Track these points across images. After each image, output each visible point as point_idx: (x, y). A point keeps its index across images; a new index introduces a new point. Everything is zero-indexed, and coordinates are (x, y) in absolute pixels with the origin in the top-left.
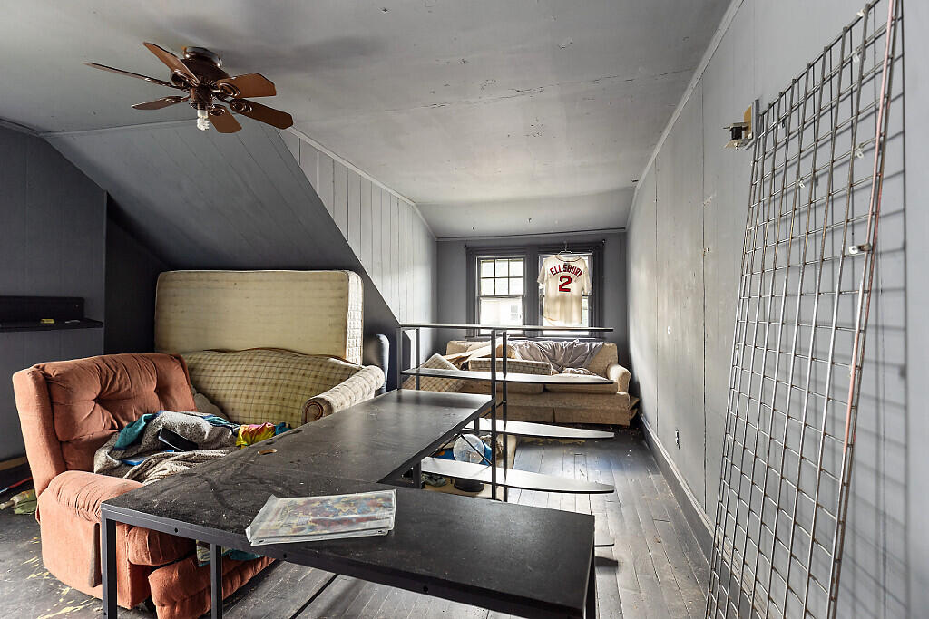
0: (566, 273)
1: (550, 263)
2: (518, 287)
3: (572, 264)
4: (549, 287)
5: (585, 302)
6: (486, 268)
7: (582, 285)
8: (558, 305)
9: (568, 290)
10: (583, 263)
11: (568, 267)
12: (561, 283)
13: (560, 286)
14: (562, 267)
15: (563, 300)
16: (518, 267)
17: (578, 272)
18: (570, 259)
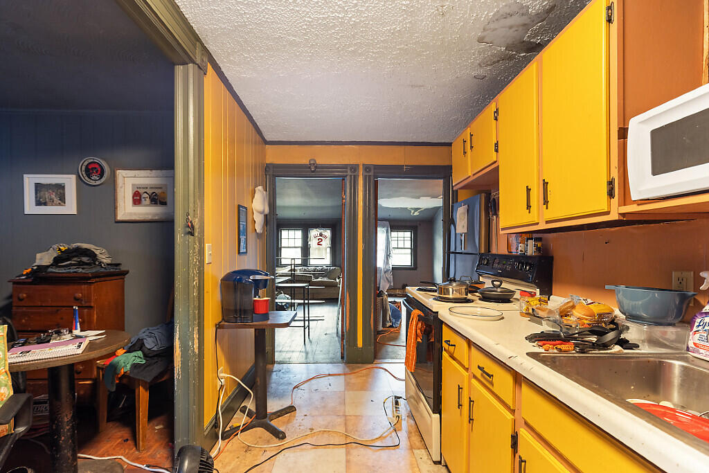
0: (320, 237)
1: (314, 233)
2: (299, 243)
3: (323, 233)
4: (313, 243)
5: (329, 250)
6: (284, 233)
7: (327, 243)
8: (317, 251)
9: (321, 245)
10: (328, 233)
13: (318, 243)
15: (319, 249)
16: (299, 234)
17: (326, 237)
18: (322, 231)
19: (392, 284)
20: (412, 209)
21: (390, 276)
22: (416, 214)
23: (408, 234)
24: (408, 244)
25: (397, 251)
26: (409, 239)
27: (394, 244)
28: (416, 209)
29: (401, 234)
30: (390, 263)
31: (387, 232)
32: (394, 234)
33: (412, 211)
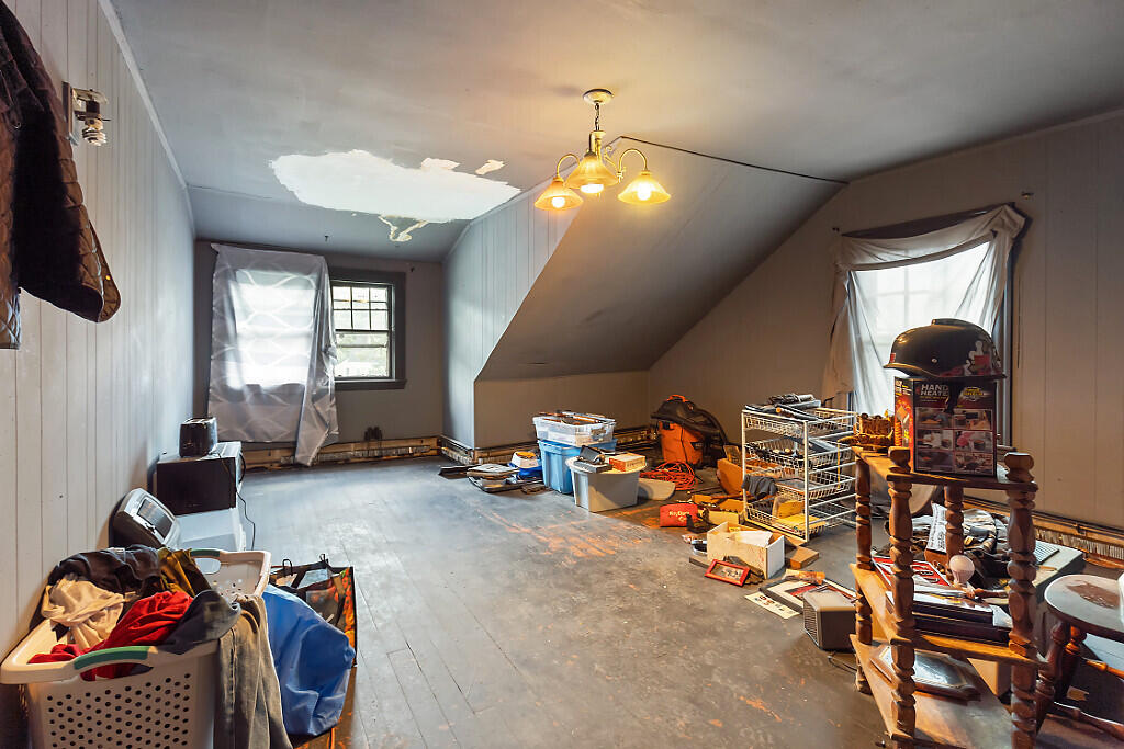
19: (335, 432)
20: (391, 219)
21: (329, 409)
22: (404, 237)
23: (380, 294)
24: (381, 321)
25: (349, 338)
26: (384, 306)
27: (340, 320)
28: (404, 223)
29: (361, 293)
30: (329, 374)
31: (319, 285)
32: (341, 293)
33: (394, 229)
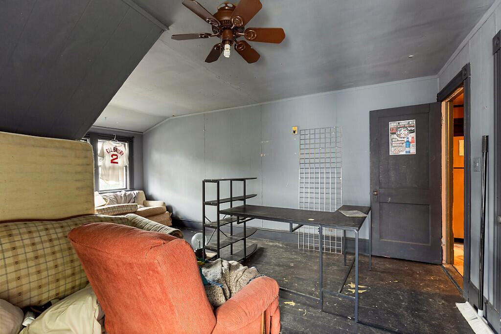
0: (115, 153)
1: (106, 145)
3: (118, 148)
8: (111, 172)
9: (117, 163)
11: (115, 149)
12: (112, 158)
13: (112, 160)
14: (112, 149)
15: (113, 168)
17: (121, 153)
18: (117, 145)
